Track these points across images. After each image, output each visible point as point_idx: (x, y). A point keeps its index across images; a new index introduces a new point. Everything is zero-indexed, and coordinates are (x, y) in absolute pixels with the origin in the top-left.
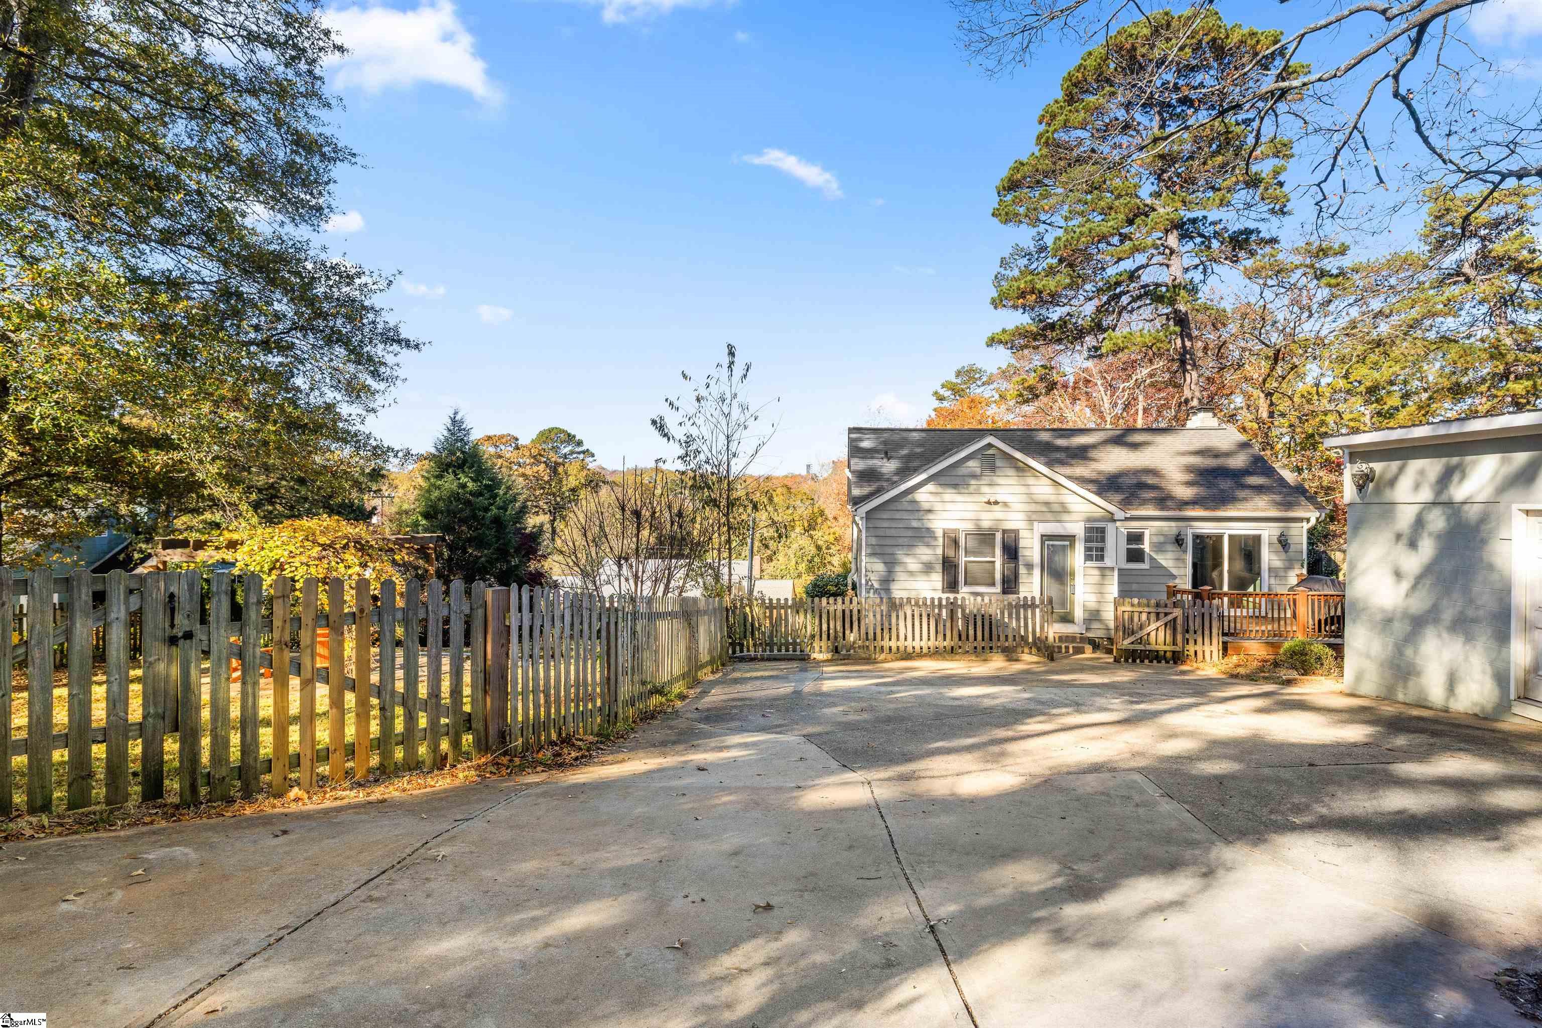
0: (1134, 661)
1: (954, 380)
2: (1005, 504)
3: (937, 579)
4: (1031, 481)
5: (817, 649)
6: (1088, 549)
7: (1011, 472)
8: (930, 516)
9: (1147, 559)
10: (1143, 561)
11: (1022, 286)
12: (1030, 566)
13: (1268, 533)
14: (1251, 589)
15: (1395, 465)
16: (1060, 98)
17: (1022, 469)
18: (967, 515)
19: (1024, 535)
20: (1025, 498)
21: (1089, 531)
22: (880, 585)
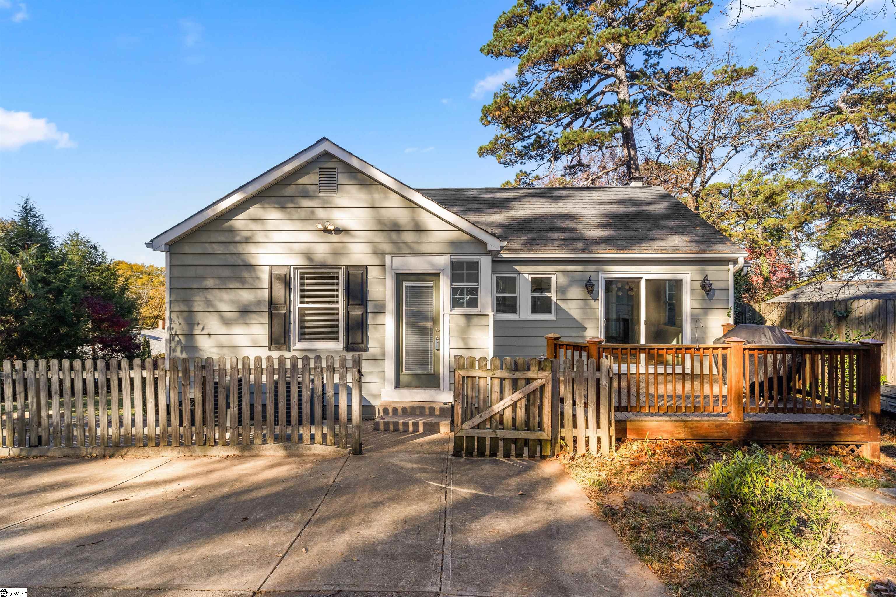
2: (346, 232)
3: (260, 331)
6: (455, 291)
7: (354, 190)
8: (251, 249)
9: (554, 308)
10: (549, 311)
12: (380, 310)
13: (689, 276)
14: (674, 343)
17: (369, 185)
18: (297, 247)
19: (373, 273)
20: (372, 225)
21: (456, 266)
22: (186, 341)
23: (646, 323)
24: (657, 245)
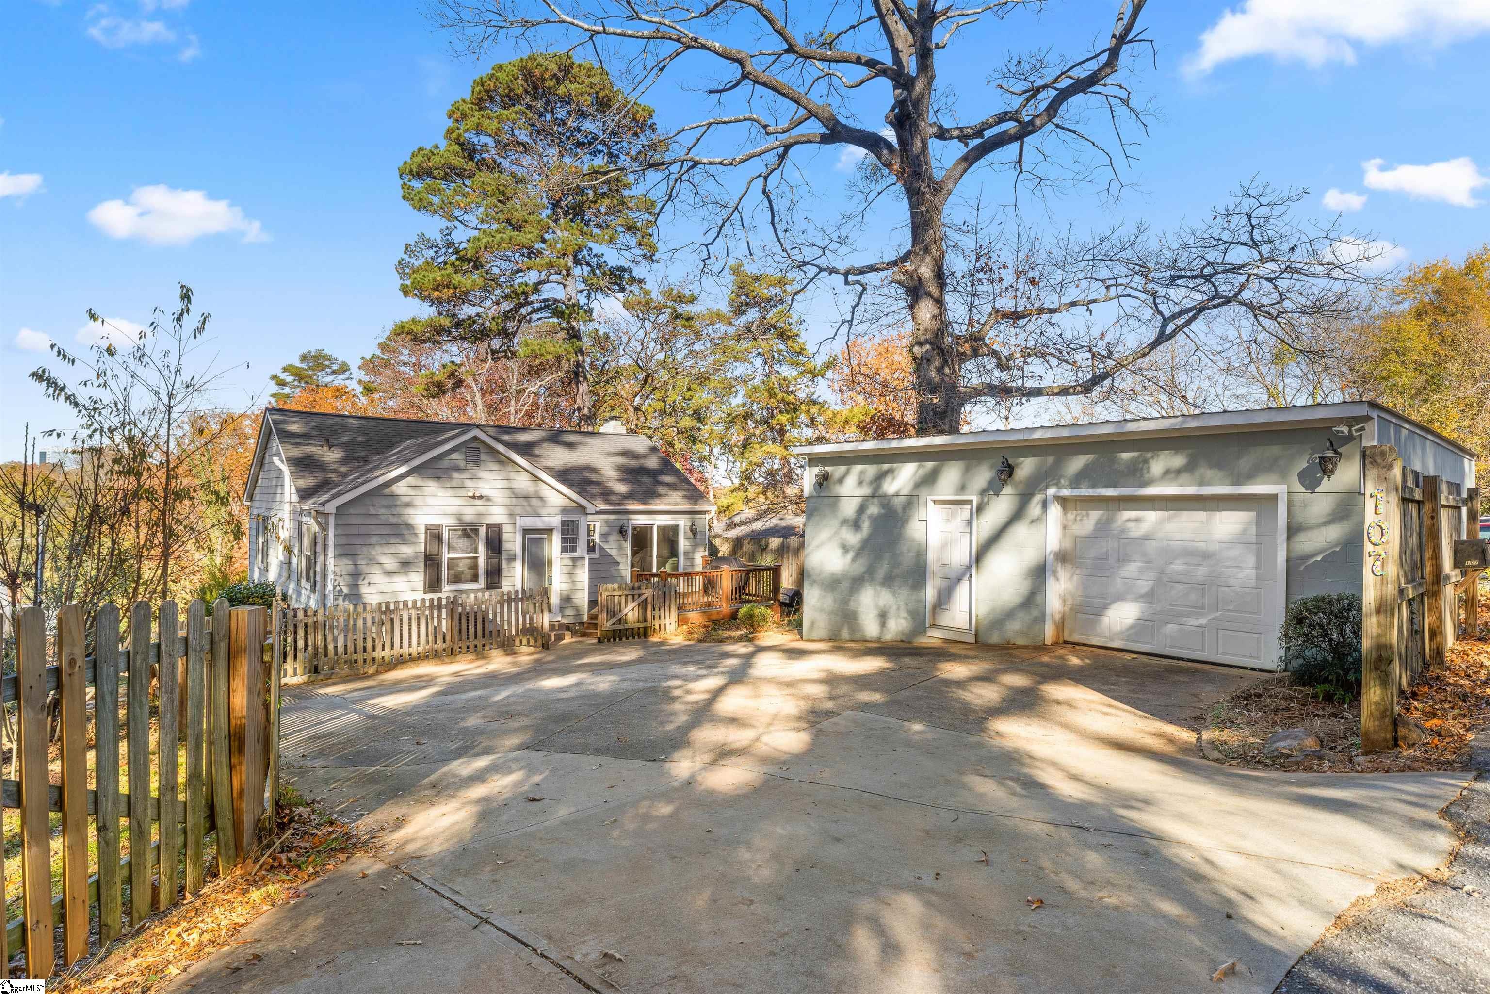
0: (615, 640)
1: (298, 364)
2: (488, 499)
3: (417, 578)
4: (513, 475)
5: (290, 671)
6: (564, 541)
7: (494, 466)
8: (410, 511)
9: (597, 549)
10: (594, 551)
11: (439, 278)
12: (512, 558)
13: (683, 523)
15: (842, 469)
16: (468, 99)
17: (505, 462)
18: (450, 510)
19: (507, 529)
20: (507, 493)
21: (564, 523)
22: (351, 590)
23: (658, 557)
24: (665, 500)
